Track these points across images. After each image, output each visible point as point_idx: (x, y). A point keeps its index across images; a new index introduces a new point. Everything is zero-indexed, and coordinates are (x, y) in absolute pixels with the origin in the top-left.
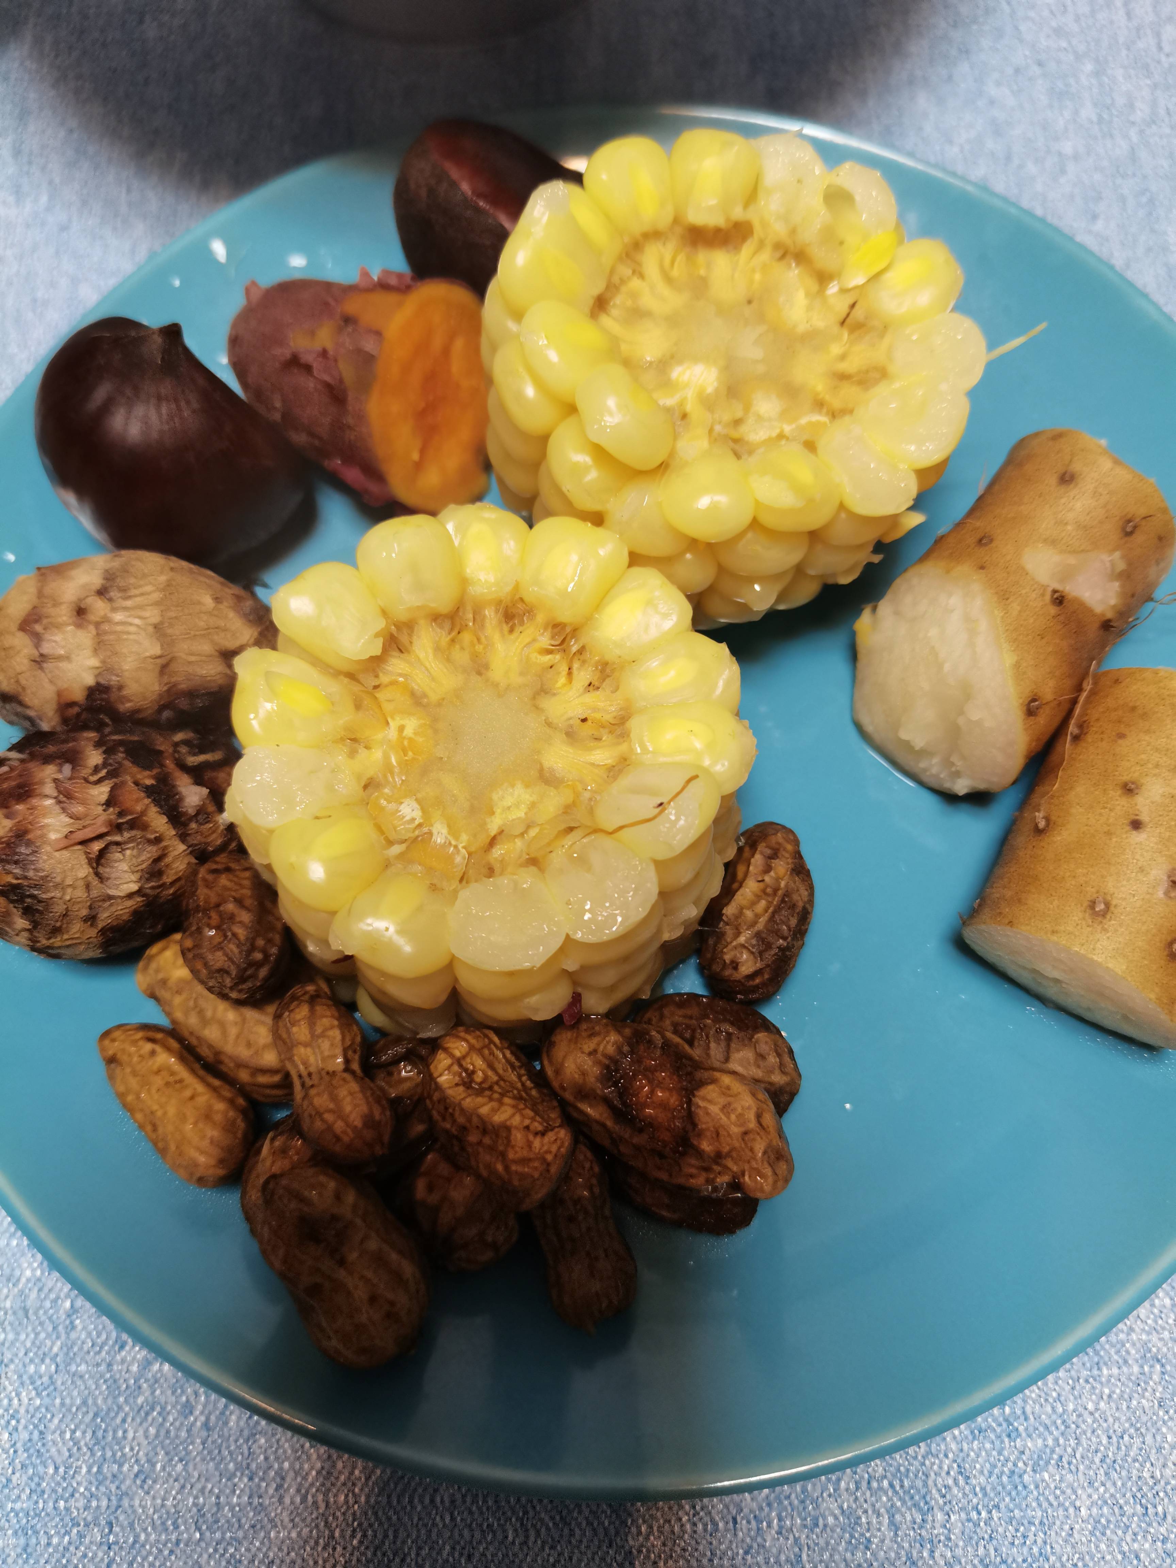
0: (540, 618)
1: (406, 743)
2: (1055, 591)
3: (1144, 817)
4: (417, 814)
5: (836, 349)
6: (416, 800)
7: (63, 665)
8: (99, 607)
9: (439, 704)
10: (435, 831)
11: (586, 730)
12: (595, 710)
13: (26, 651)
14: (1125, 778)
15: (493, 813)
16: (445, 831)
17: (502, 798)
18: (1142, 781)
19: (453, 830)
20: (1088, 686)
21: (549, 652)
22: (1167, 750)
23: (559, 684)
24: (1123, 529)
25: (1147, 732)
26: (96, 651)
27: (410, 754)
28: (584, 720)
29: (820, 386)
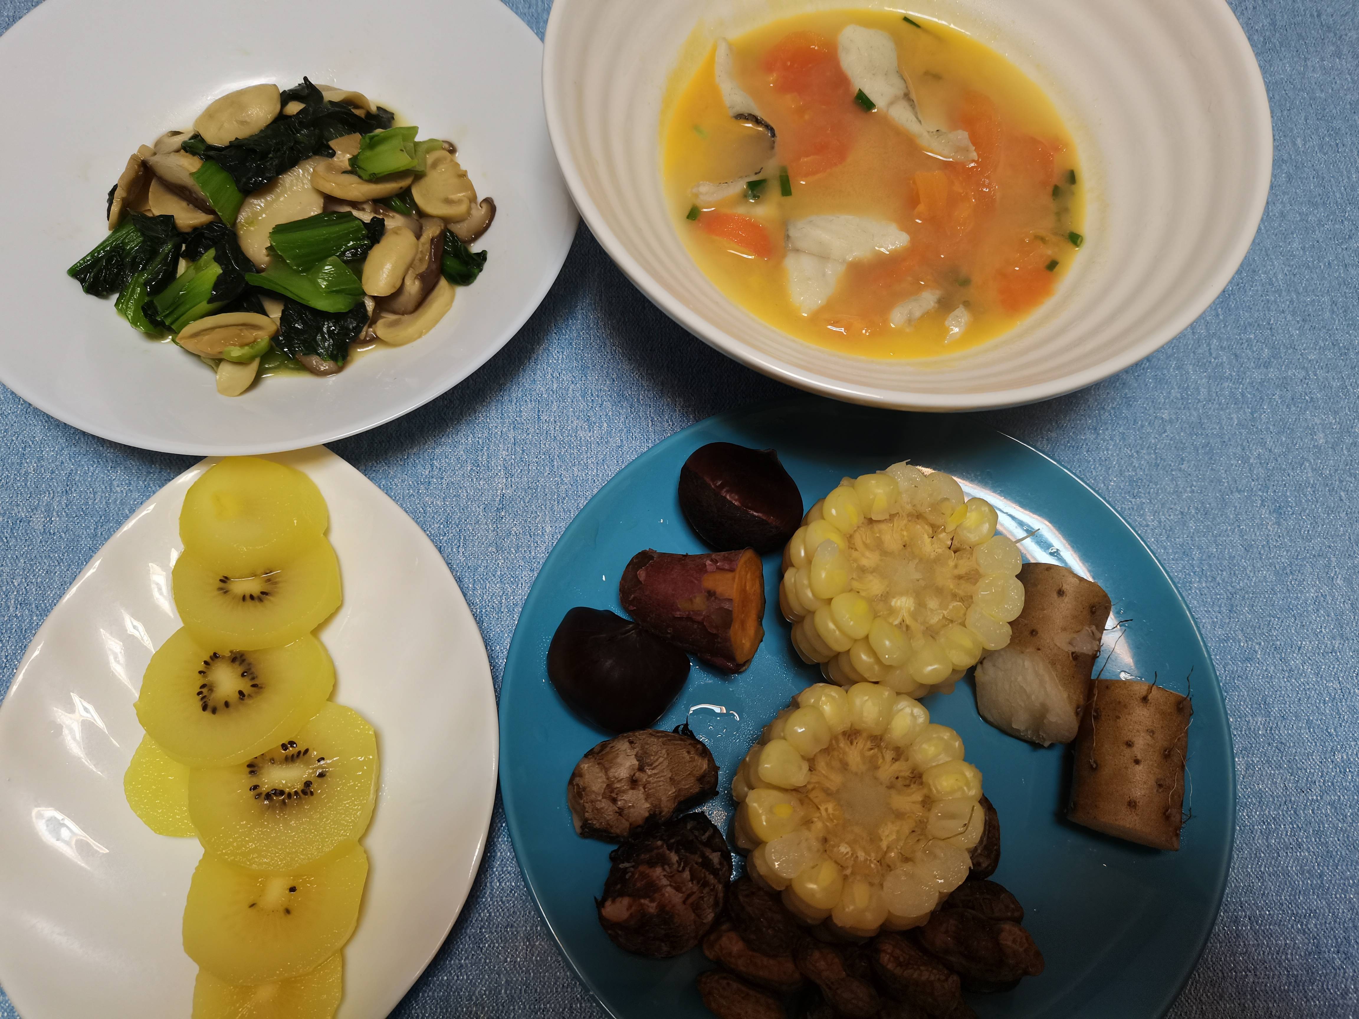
0: (865, 735)
1: (831, 816)
2: (1073, 653)
3: (1139, 757)
4: (848, 849)
5: (951, 563)
6: (846, 843)
7: (632, 810)
8: (643, 777)
9: (838, 791)
10: (859, 855)
11: (900, 783)
12: (901, 771)
13: (611, 809)
14: (1126, 739)
15: (882, 840)
16: (863, 854)
17: (883, 832)
18: (1134, 739)
19: (868, 853)
20: (1096, 692)
21: (871, 749)
22: (1140, 722)
23: (879, 763)
24: (1091, 611)
25: (1129, 714)
26: (646, 799)
27: (835, 821)
28: (897, 778)
29: (951, 585)
